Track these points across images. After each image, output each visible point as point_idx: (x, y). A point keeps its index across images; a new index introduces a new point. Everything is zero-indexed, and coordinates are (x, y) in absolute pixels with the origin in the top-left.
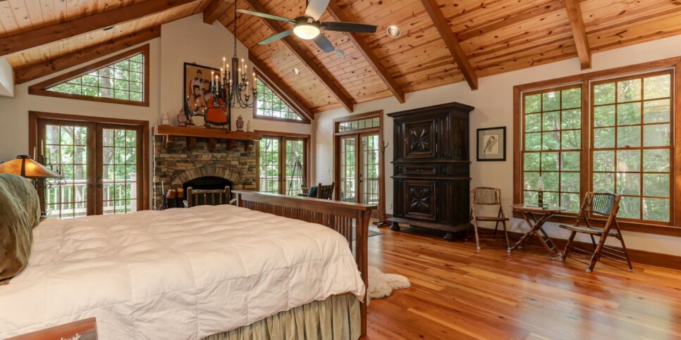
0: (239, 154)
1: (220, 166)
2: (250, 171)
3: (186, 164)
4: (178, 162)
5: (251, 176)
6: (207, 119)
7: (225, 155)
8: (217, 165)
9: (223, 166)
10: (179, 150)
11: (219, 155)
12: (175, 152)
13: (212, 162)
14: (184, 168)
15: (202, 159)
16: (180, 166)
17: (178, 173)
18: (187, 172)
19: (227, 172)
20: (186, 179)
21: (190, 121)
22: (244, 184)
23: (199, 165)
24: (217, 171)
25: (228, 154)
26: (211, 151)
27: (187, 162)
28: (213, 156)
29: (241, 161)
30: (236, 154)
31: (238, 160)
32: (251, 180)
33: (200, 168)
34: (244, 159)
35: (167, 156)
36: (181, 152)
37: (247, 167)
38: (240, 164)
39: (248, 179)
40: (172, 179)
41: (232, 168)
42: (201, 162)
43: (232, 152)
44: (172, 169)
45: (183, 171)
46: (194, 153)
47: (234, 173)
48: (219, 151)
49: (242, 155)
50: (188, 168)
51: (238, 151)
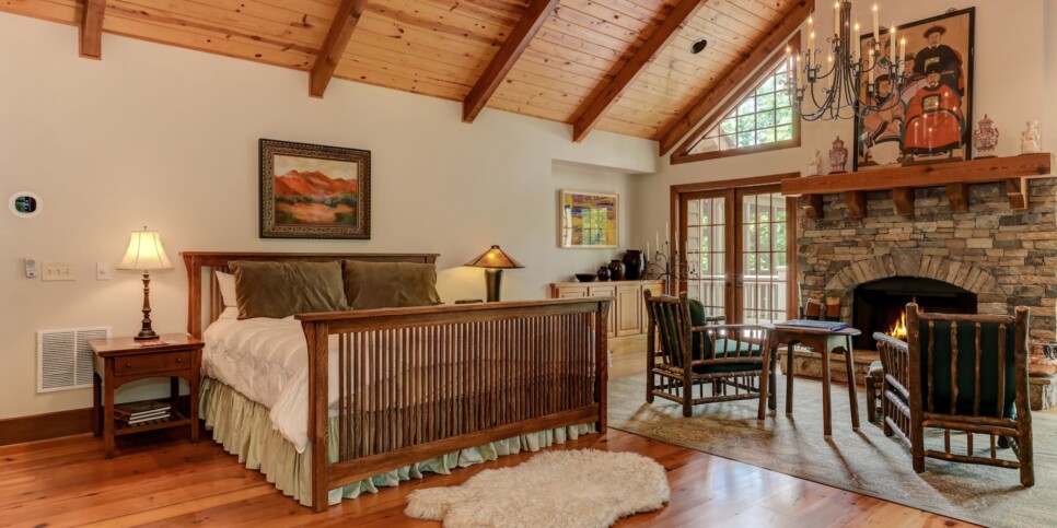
0: (994, 218)
1: (933, 251)
2: (1036, 265)
3: (853, 250)
4: (837, 245)
5: (1036, 279)
6: (907, 145)
7: (949, 224)
8: (927, 251)
9: (945, 252)
10: (838, 221)
11: (930, 227)
12: (830, 225)
13: (913, 243)
14: (849, 258)
15: (887, 237)
16: (842, 254)
17: (835, 267)
18: (855, 267)
19: (954, 267)
20: (852, 281)
21: (867, 157)
22: (1012, 302)
23: (880, 252)
24: (925, 263)
25: (957, 222)
26: (911, 217)
27: (854, 244)
28: (915, 228)
29: (999, 237)
30: (982, 221)
31: (992, 236)
32: (1041, 292)
33: (884, 258)
34: (1009, 233)
35: (818, 233)
36: (842, 225)
37: (1023, 254)
38: (996, 245)
39: (1025, 289)
40: (826, 279)
41: (970, 258)
42: (886, 243)
43: (969, 216)
44: (824, 259)
45: (847, 264)
46: (871, 225)
47: (976, 271)
48: (931, 217)
49: (1005, 221)
50: (857, 258)
51: (991, 212)
